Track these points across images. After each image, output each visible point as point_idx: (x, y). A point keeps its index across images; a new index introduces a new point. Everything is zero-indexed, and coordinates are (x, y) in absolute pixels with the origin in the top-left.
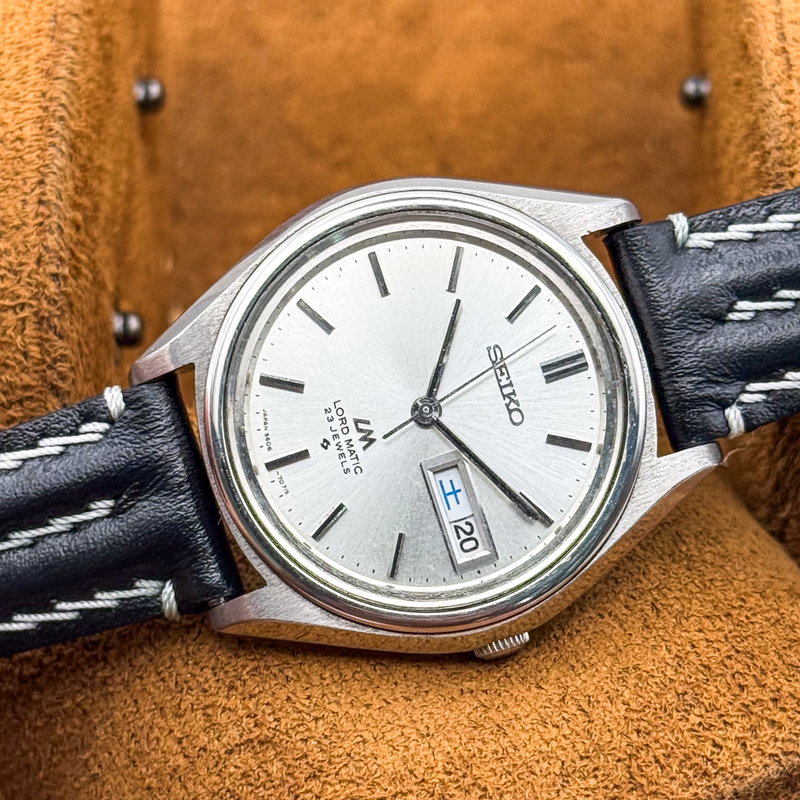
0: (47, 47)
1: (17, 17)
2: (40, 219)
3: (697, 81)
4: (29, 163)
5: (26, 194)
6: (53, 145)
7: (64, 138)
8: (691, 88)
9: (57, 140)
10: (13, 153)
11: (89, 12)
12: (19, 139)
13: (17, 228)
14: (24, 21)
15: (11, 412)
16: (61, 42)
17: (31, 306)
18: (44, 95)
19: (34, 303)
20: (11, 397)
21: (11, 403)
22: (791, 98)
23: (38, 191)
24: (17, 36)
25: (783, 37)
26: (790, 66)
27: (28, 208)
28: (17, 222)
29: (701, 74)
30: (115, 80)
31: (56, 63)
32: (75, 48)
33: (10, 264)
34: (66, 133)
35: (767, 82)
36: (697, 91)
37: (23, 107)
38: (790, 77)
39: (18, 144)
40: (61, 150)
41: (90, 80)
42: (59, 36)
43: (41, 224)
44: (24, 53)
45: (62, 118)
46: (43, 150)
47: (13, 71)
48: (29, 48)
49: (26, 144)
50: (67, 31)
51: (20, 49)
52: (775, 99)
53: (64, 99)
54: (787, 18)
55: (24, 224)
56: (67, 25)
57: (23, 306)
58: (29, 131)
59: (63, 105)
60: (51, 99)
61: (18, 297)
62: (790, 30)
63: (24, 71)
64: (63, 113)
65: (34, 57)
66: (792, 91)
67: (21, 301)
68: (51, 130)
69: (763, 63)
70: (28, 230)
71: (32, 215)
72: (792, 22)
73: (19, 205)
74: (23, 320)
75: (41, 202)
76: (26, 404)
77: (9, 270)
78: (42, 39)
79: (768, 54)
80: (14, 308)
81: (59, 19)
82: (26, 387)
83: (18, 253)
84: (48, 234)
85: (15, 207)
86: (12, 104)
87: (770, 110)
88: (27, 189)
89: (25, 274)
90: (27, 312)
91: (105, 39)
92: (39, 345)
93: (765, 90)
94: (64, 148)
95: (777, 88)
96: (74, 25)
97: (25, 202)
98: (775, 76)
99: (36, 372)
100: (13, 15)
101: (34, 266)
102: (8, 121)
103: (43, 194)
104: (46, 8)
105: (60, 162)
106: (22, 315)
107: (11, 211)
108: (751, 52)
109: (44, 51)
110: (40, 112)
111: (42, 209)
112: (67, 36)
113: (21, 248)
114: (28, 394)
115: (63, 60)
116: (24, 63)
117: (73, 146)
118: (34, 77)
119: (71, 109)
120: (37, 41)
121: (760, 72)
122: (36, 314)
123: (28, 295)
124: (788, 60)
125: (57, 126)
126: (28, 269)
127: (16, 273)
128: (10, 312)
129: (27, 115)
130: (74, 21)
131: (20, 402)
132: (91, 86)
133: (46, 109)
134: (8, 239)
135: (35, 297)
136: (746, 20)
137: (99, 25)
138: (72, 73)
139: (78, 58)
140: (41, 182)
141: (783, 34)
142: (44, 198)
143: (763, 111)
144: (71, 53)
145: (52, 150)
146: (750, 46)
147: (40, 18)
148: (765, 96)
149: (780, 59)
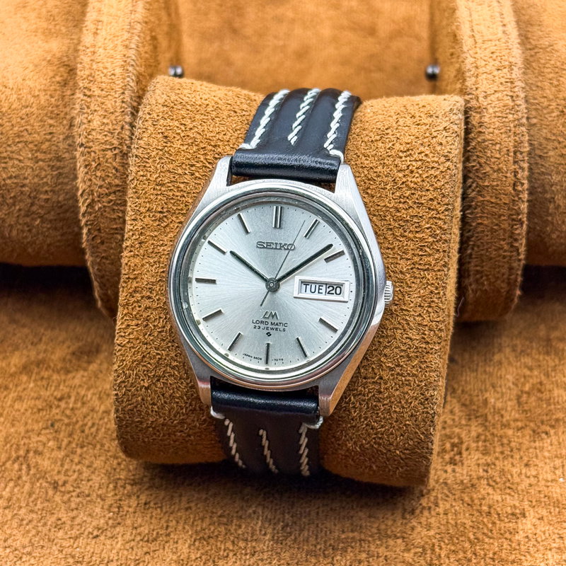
0: (126, 35)
1: (113, 24)
2: (123, 109)
3: (433, 67)
4: (118, 85)
5: (116, 98)
6: (129, 77)
7: (133, 73)
8: (430, 70)
9: (131, 74)
10: (111, 81)
11: (146, 23)
12: (113, 74)
13: (112, 113)
14: (116, 25)
15: (110, 197)
16: (133, 33)
17: (119, 148)
18: (125, 56)
19: (120, 147)
20: (110, 190)
21: (110, 193)
22: (476, 56)
23: (122, 97)
24: (113, 31)
25: (473, 30)
26: (476, 43)
27: (117, 104)
28: (112, 110)
29: (435, 62)
30: (159, 58)
31: (130, 42)
32: (139, 36)
33: (109, 129)
34: (135, 72)
35: (465, 49)
36: (433, 72)
37: (115, 61)
38: (475, 47)
39: (113, 77)
40: (132, 79)
41: (146, 52)
42: (132, 31)
43: (123, 111)
44: (116, 39)
45: (132, 65)
46: (124, 79)
47: (111, 46)
48: (118, 36)
49: (117, 76)
50: (135, 29)
51: (114, 37)
52: (468, 56)
53: (134, 57)
54: (475, 23)
55: (116, 111)
56: (135, 27)
57: (115, 148)
58: (118, 71)
59: (133, 60)
60: (128, 57)
61: (113, 144)
62: (475, 28)
63: (116, 46)
64: (133, 63)
65: (120, 40)
66: (476, 53)
67: (114, 146)
68: (128, 70)
69: (463, 41)
70: (117, 114)
71: (119, 108)
72: (477, 24)
73: (113, 103)
74: (115, 155)
75: (123, 102)
76: (117, 193)
77: (109, 132)
78: (124, 32)
79: (466, 38)
80: (111, 149)
81: (132, 24)
82: (117, 186)
83: (113, 124)
84: (126, 116)
85: (111, 104)
86: (110, 60)
87: (467, 61)
88: (117, 96)
89: (116, 134)
90: (117, 151)
91: (154, 38)
92: (123, 166)
93: (465, 52)
94: (133, 78)
95: (470, 52)
96: (139, 27)
97: (116, 102)
98: (469, 47)
99: (121, 178)
100: (111, 23)
101: (120, 130)
102: (108, 67)
103: (124, 98)
104: (126, 20)
105: (132, 84)
106: (115, 152)
107: (109, 106)
108: (458, 38)
109: (125, 37)
110: (123, 63)
111: (124, 105)
112: (135, 31)
113: (114, 122)
114: (118, 189)
115: (133, 41)
116: (116, 42)
117: (138, 77)
118: (120, 48)
119: (137, 62)
120: (122, 33)
121: (462, 45)
122: (121, 152)
123: (117, 143)
124: (475, 40)
125: (130, 69)
126: (117, 132)
127: (112, 133)
128: (109, 151)
129: (117, 64)
130: (138, 24)
131: (114, 193)
132: (147, 55)
133: (125, 61)
134: (108, 118)
135: (121, 144)
136: (456, 24)
137: (151, 30)
138: (138, 47)
139: (140, 41)
140: (123, 93)
141: (472, 29)
142: (125, 100)
143: (463, 62)
144: (137, 38)
145: (128, 79)
146: (458, 35)
147: (123, 24)
148: (464, 55)
149: (472, 40)
